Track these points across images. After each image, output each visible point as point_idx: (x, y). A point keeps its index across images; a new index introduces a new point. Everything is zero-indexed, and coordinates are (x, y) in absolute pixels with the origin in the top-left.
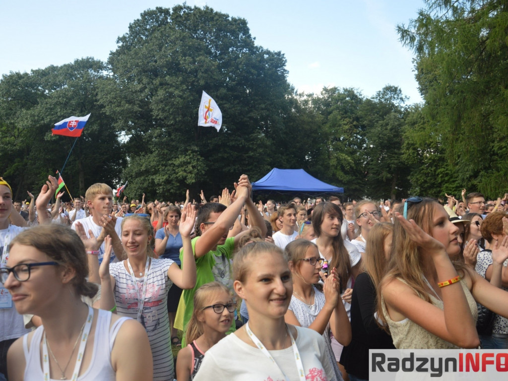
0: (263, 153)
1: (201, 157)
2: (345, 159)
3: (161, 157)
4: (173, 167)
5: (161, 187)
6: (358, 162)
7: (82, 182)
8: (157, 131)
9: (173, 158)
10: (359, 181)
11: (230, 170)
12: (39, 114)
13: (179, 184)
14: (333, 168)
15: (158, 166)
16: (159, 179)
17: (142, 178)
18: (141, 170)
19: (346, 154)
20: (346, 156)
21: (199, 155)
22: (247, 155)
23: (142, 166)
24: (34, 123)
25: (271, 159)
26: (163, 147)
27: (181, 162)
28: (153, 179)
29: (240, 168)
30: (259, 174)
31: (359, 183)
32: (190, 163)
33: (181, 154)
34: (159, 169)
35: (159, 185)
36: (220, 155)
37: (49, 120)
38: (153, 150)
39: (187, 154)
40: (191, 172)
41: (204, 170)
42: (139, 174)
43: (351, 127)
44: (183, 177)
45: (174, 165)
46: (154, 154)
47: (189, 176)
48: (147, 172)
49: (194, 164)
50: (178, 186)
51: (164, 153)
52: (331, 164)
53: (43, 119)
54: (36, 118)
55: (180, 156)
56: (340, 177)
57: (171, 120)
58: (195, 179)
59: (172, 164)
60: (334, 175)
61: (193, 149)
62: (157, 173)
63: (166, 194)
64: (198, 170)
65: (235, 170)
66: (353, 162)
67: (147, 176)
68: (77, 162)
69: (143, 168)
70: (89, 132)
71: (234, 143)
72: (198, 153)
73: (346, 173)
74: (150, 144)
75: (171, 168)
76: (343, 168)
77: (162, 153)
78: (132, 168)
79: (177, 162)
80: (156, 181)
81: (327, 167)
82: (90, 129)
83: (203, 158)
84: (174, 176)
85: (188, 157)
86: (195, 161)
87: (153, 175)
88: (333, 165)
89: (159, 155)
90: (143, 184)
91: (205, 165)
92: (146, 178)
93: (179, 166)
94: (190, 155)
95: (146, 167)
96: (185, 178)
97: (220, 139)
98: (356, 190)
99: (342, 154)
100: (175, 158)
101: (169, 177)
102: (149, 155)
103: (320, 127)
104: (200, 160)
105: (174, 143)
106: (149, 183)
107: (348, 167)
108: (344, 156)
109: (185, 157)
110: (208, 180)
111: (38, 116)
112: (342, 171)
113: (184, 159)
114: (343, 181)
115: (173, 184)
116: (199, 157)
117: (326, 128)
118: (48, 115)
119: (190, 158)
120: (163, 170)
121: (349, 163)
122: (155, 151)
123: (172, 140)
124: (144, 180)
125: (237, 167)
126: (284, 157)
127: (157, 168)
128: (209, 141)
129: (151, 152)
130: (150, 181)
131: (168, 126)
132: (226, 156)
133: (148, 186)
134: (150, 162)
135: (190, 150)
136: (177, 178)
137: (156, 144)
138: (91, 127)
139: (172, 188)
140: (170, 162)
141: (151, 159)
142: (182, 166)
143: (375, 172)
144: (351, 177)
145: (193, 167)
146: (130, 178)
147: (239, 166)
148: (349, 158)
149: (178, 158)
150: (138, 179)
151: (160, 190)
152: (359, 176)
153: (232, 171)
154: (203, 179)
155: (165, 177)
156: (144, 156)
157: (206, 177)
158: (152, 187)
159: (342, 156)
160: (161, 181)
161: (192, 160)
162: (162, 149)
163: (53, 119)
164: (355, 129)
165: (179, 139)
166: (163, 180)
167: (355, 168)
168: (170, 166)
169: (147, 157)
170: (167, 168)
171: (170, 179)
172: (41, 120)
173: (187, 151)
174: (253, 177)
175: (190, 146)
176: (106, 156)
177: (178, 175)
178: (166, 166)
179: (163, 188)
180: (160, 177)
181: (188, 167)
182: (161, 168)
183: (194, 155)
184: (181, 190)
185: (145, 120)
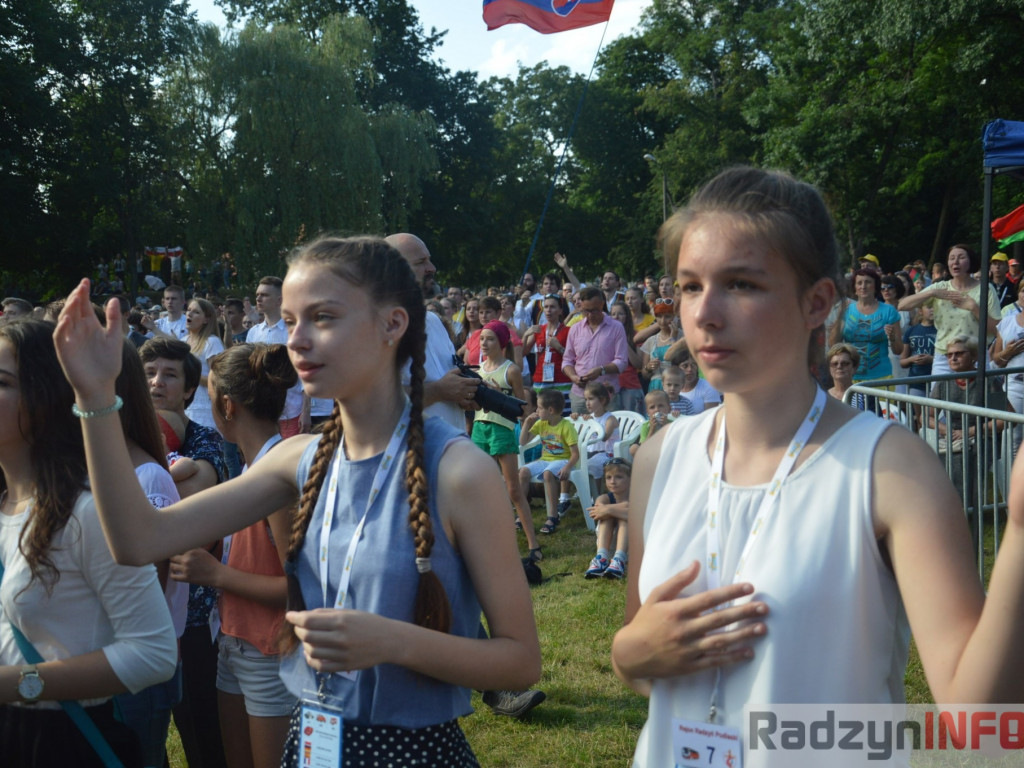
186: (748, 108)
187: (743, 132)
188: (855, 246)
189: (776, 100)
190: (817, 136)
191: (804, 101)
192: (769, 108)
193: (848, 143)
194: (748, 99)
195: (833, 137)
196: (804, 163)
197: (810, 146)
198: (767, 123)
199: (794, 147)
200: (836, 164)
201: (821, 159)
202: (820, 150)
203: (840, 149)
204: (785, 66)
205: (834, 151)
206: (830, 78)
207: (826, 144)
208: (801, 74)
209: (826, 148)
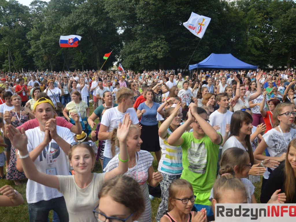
0: (204, 38)
1: (166, 42)
2: (257, 41)
3: (142, 42)
4: (150, 48)
5: (143, 61)
6: (266, 43)
7: (98, 58)
8: (140, 27)
9: (149, 43)
10: (266, 55)
11: (184, 49)
12: (73, 19)
13: (153, 59)
14: (249, 47)
15: (141, 48)
16: (142, 56)
17: (132, 55)
18: (131, 51)
19: (258, 37)
20: (259, 39)
21: (165, 40)
22: (194, 40)
23: (131, 48)
24: (70, 25)
25: (209, 42)
26: (143, 36)
27: (154, 45)
28: (137, 56)
29: (190, 48)
30: (201, 52)
31: (266, 56)
32: (159, 46)
33: (154, 40)
34: (141, 50)
35: (142, 59)
36: (177, 40)
37: (78, 22)
38: (138, 38)
39: (158, 40)
40: (160, 52)
41: (168, 50)
42: (130, 53)
43: (263, 19)
44: (155, 54)
45: (150, 47)
46: (138, 41)
47: (159, 53)
48: (134, 52)
49: (162, 47)
50: (152, 60)
51: (144, 40)
52: (248, 44)
53: (75, 22)
54: (71, 21)
55: (153, 42)
56: (253, 52)
57: (148, 19)
58: (163, 55)
59: (149, 46)
60: (249, 51)
61: (161, 37)
62: (140, 52)
63: (146, 65)
64: (164, 50)
65: (186, 49)
66: (263, 42)
67: (134, 54)
68: (95, 47)
69: (132, 50)
70: (101, 29)
71: (186, 33)
72: (164, 39)
73: (258, 49)
74: (136, 35)
75: (149, 49)
76: (256, 47)
77: (143, 40)
78: (126, 49)
79: (152, 45)
80: (140, 57)
81: (245, 46)
82: (101, 27)
83: (167, 43)
84: (150, 54)
85: (158, 42)
86: (163, 44)
87: (138, 53)
88: (249, 45)
89: (141, 41)
90: (132, 59)
91: (168, 47)
92: (134, 55)
93: (153, 48)
94: (159, 41)
95: (134, 49)
96: (156, 55)
97: (178, 30)
98: (263, 60)
99: (255, 38)
100: (151, 43)
101: (147, 55)
102: (135, 41)
103: (241, 20)
104: (166, 44)
105: (150, 34)
106: (136, 58)
107: (259, 46)
108: (257, 38)
109: (156, 42)
110: (170, 56)
111: (72, 20)
112: (255, 49)
113: (156, 44)
114: (255, 55)
115: (150, 59)
116: (165, 42)
117: (246, 21)
118: (77, 20)
119: (160, 43)
120: (144, 51)
121: (260, 43)
122: (139, 39)
123: (149, 32)
124: (133, 56)
125: (188, 48)
126: (217, 41)
127: (140, 49)
128: (171, 32)
129: (137, 40)
130: (136, 57)
131: (146, 23)
132: (181, 40)
133: (135, 60)
134: (136, 46)
135: (159, 38)
136: (152, 55)
137: (140, 34)
138: (102, 26)
139: (149, 61)
140: (148, 45)
141: (137, 44)
142: (155, 48)
143: (277, 48)
144: (260, 52)
145: (162, 48)
146: (125, 55)
147: (189, 47)
148: (260, 40)
149: (153, 43)
150: (129, 56)
151: (142, 62)
152: (266, 51)
153: (185, 50)
154: (167, 56)
155: (145, 55)
156: (132, 42)
157: (169, 54)
158: (137, 61)
159: (255, 39)
160: (143, 57)
161: (161, 44)
162: (143, 38)
163: (80, 22)
164: (265, 20)
165: (153, 31)
166: (144, 57)
167: (264, 46)
168: (148, 48)
169: (134, 43)
170: (146, 49)
171: (148, 56)
172: (74, 23)
173: (157, 38)
174: (198, 54)
175: (159, 35)
176: (111, 42)
177: (152, 54)
178: (145, 48)
179: (144, 61)
180: (142, 55)
181: (158, 48)
182: (142, 49)
183: (162, 41)
184: (155, 62)
185: (133, 20)
186: (27, 35)
187: (21, 39)
188: (52, 65)
189: (34, 34)
190: (45, 43)
191: (40, 36)
192: (32, 36)
193: (52, 45)
194: (27, 34)
195: (49, 44)
196: (41, 48)
197: (44, 45)
198: (32, 38)
199: (40, 45)
200: (49, 49)
201: (46, 48)
202: (46, 46)
203: (50, 46)
204: (36, 28)
205: (49, 47)
206: (46, 31)
207: (47, 45)
208: (39, 29)
209: (47, 46)
